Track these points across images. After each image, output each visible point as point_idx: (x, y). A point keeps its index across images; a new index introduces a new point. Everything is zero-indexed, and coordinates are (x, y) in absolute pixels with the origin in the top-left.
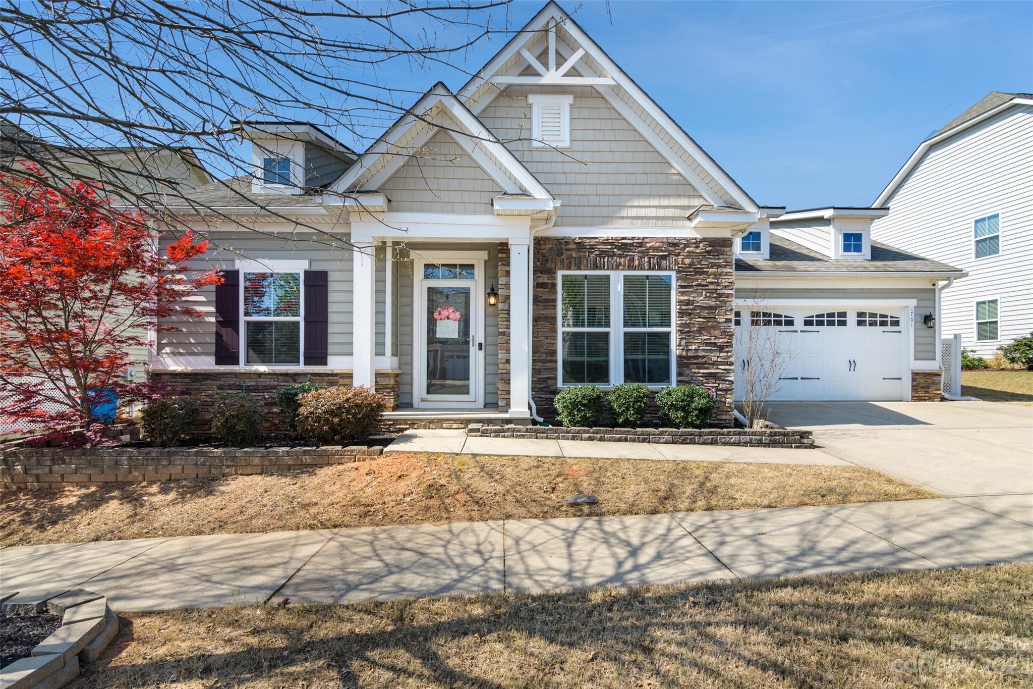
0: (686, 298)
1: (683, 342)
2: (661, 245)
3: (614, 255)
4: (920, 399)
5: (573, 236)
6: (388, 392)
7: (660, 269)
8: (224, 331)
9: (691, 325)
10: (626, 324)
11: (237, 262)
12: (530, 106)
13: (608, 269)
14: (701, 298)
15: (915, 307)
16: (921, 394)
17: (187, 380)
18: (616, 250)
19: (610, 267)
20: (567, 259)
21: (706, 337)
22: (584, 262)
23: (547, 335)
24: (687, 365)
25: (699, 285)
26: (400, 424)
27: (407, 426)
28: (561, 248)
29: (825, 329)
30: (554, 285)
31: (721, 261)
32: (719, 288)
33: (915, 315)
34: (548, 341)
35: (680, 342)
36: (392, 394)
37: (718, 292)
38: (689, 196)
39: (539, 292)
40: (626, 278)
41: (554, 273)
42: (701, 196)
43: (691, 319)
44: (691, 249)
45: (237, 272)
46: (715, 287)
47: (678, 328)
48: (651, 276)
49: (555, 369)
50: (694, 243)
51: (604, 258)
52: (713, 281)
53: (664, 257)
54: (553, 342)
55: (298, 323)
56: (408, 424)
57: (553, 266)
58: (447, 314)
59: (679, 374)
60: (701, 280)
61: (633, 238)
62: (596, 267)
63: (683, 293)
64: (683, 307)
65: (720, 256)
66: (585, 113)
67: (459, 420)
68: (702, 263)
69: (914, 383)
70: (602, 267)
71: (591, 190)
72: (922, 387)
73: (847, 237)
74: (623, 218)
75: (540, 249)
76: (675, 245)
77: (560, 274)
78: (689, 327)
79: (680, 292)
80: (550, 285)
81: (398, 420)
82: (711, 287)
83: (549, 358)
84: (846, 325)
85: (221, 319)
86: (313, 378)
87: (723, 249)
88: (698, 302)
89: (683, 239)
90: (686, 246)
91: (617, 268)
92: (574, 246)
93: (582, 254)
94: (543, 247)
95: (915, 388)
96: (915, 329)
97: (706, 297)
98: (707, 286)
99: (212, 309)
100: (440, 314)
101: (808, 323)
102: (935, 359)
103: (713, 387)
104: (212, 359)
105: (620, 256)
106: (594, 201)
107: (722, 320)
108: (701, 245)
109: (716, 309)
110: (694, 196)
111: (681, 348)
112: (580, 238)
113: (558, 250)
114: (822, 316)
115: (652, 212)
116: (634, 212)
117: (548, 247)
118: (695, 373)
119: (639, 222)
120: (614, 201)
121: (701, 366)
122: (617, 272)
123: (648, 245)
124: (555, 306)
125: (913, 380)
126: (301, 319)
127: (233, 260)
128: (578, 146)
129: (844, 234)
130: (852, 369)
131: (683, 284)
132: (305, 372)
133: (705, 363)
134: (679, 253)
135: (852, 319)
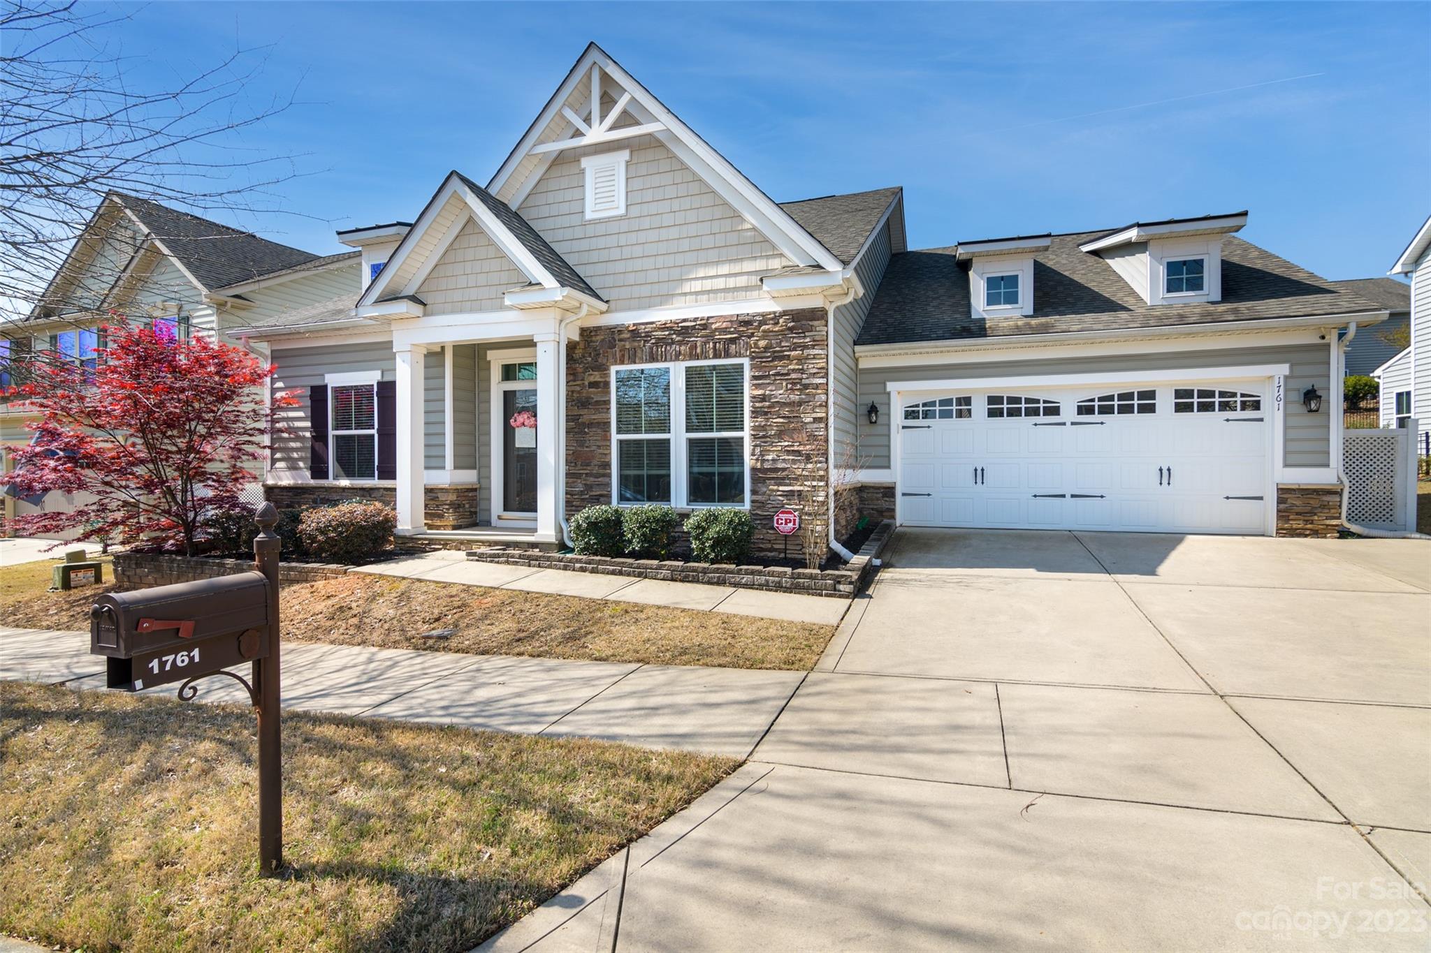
0: (760, 392)
1: (758, 450)
2: (729, 324)
3: (673, 342)
4: (1293, 533)
5: (626, 323)
6: (447, 509)
7: (727, 355)
8: (317, 445)
9: (768, 428)
10: (689, 429)
11: (327, 376)
12: (583, 172)
13: (666, 360)
14: (781, 392)
15: (1286, 377)
16: (1297, 524)
17: (290, 494)
18: (674, 336)
19: (668, 357)
20: (620, 351)
21: (786, 444)
22: (639, 353)
23: (598, 443)
24: (764, 480)
25: (778, 374)
26: (435, 544)
27: (441, 547)
28: (613, 338)
29: (1115, 419)
30: (607, 384)
31: (808, 340)
32: (804, 376)
33: (1286, 391)
34: (601, 451)
35: (754, 450)
36: (451, 511)
37: (804, 381)
38: (768, 257)
39: (591, 393)
40: (688, 369)
41: (607, 369)
42: (781, 255)
43: (767, 420)
44: (767, 327)
45: (326, 386)
46: (799, 376)
47: (752, 432)
48: (718, 366)
49: (609, 485)
50: (772, 319)
51: (662, 347)
52: (797, 367)
53: (733, 341)
54: (606, 452)
55: (373, 436)
56: (440, 544)
57: (605, 361)
58: (522, 420)
59: (754, 492)
60: (780, 367)
61: (695, 319)
62: (653, 359)
63: (757, 386)
64: (757, 405)
65: (807, 334)
66: (643, 169)
67: (488, 541)
68: (783, 344)
69: (1282, 506)
70: (659, 358)
71: (648, 264)
72: (1297, 514)
73: (1173, 268)
74: (685, 294)
75: (592, 341)
76: (747, 323)
77: (614, 369)
78: (766, 430)
79: (753, 385)
80: (602, 384)
81: (432, 539)
82: (793, 376)
83: (601, 471)
84: (1154, 411)
85: (314, 434)
86: (385, 493)
87: (811, 323)
88: (776, 397)
89: (758, 315)
90: (761, 323)
91: (677, 359)
92: (628, 335)
93: (636, 344)
94: (594, 339)
95: (1283, 515)
96: (1286, 416)
97: (787, 390)
98: (788, 374)
99: (308, 424)
100: (515, 421)
101: (1085, 410)
102: (1328, 465)
103: (796, 510)
104: (308, 474)
105: (680, 343)
106: (653, 276)
107: (808, 420)
108: (781, 321)
109: (801, 406)
110: (774, 256)
111: (755, 458)
112: (634, 325)
113: (609, 341)
114: (1111, 398)
115: (720, 283)
116: (697, 286)
117: (599, 338)
118: (773, 491)
119: (705, 297)
120: (675, 273)
121: (780, 481)
122: (677, 363)
123: (714, 327)
124: (609, 409)
125: (1280, 501)
126: (374, 432)
127: (323, 375)
128: (635, 211)
129: (1169, 264)
130: (1165, 481)
131: (756, 374)
132: (378, 486)
133: (787, 477)
134: (753, 334)
135: (1165, 402)
